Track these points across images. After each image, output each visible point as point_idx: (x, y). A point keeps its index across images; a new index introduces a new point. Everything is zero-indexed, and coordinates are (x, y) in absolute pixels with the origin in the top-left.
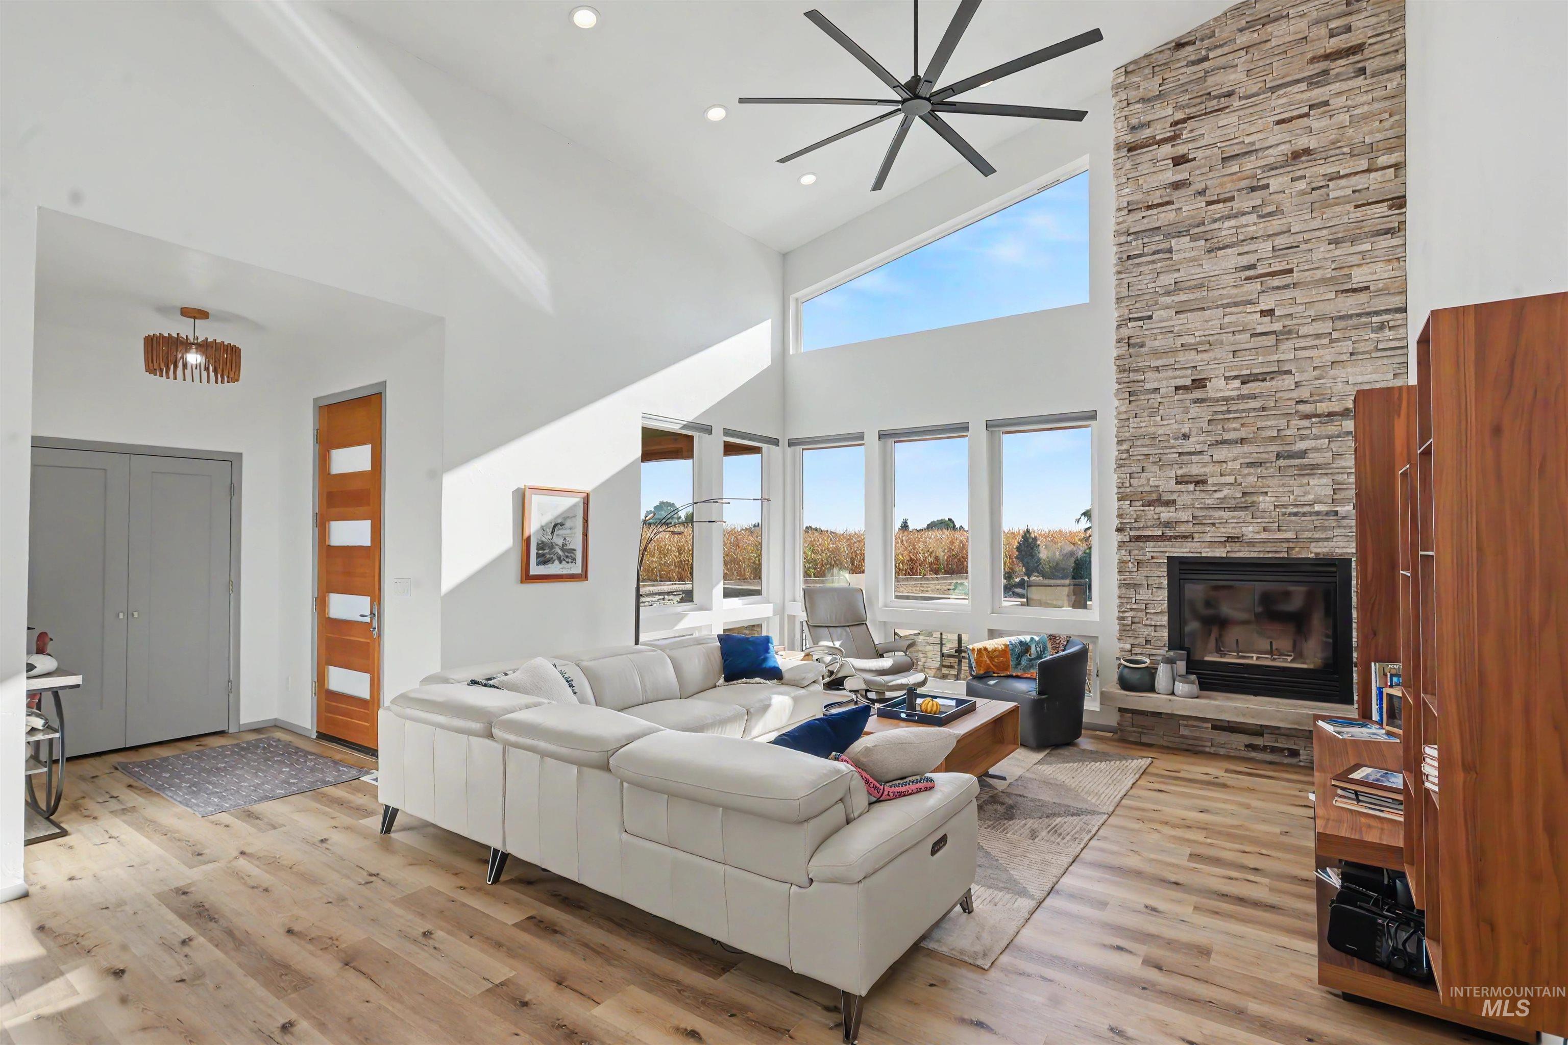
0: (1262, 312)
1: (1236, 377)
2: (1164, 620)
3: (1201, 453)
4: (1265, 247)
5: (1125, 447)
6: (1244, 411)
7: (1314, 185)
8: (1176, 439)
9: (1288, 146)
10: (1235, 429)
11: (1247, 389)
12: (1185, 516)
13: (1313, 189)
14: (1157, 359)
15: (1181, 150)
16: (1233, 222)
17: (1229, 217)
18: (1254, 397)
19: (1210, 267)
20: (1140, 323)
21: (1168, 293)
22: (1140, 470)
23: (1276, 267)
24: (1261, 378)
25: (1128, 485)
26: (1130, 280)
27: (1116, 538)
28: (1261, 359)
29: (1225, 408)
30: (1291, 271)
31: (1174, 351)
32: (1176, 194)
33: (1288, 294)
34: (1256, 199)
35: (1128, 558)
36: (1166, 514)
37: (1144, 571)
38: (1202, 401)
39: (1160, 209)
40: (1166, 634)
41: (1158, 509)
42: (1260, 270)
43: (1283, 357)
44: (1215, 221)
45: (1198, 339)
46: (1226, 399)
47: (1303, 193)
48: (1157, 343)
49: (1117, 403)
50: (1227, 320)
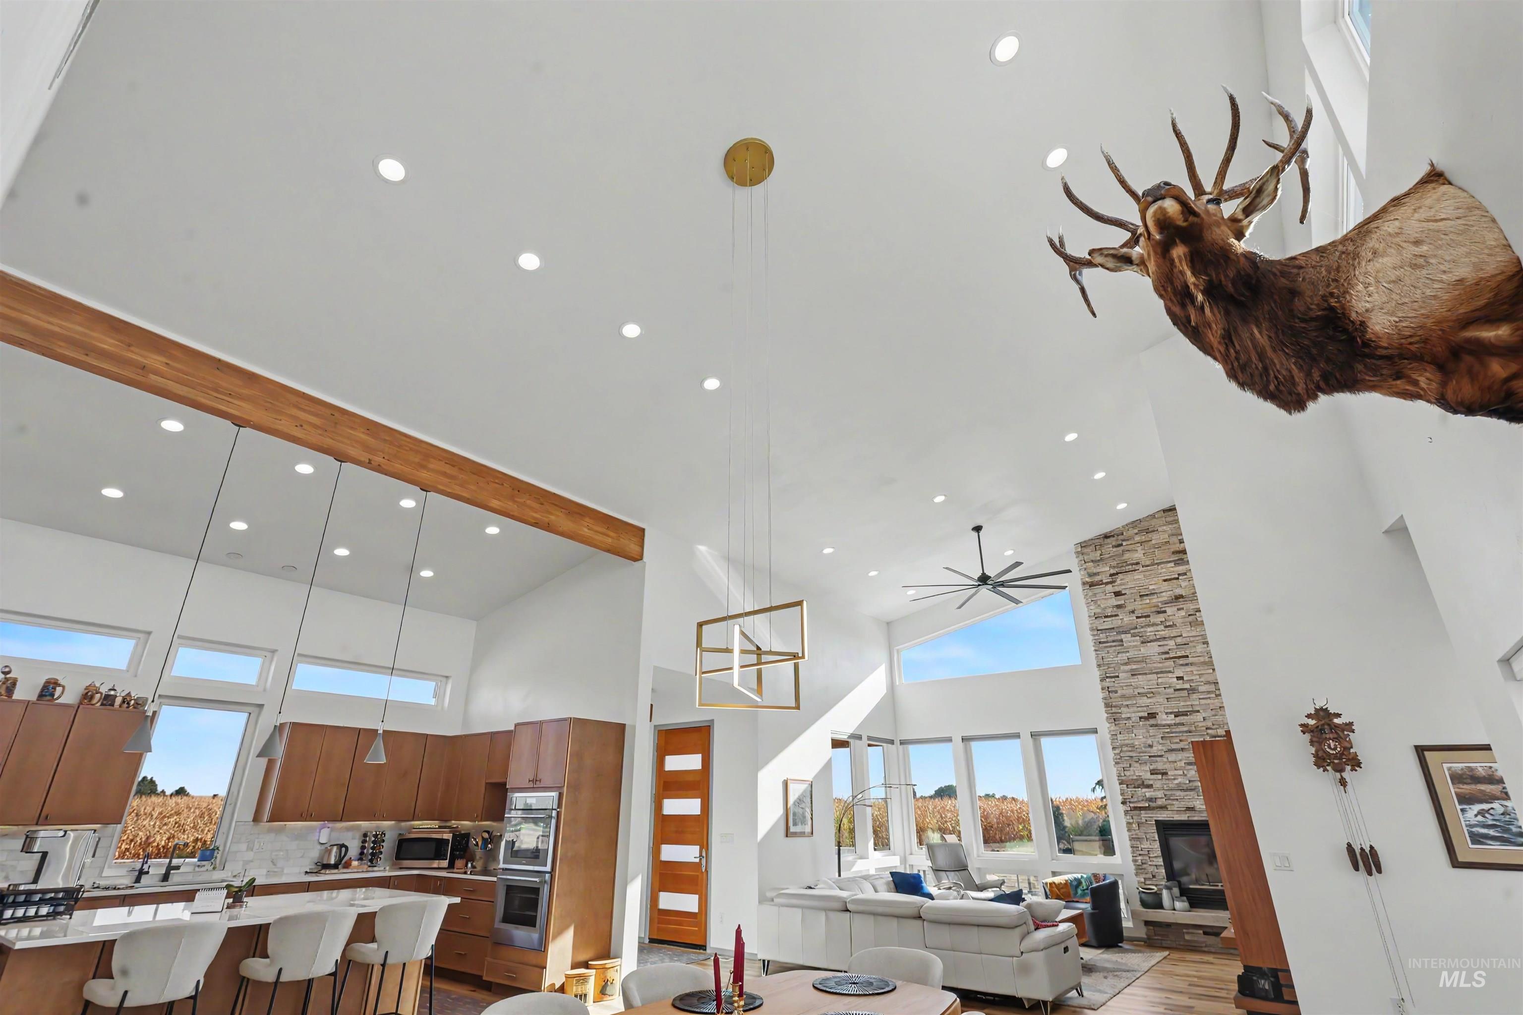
0: (1177, 677)
1: (1171, 713)
2: (1160, 861)
3: (1161, 756)
4: (1172, 643)
5: (1117, 751)
6: (1180, 732)
7: (1190, 613)
8: (1145, 747)
9: (1171, 592)
10: (1177, 743)
11: (1178, 720)
12: (1159, 794)
13: (1189, 615)
14: (1126, 701)
15: (1117, 589)
16: (1151, 629)
17: (1149, 626)
18: (1183, 724)
19: (1145, 650)
20: (1113, 680)
21: (1126, 664)
22: (1128, 766)
23: (1179, 654)
24: (1185, 714)
25: (1123, 775)
26: (1103, 655)
27: (1122, 808)
28: (1182, 704)
29: (1168, 730)
30: (1187, 657)
31: (1135, 696)
32: (1119, 612)
33: (1188, 669)
34: (1161, 618)
35: (1131, 821)
36: (1149, 793)
37: (1143, 829)
38: (1156, 725)
39: (1113, 618)
40: (1164, 871)
41: (1144, 790)
42: (1172, 655)
43: (1194, 703)
44: (1142, 627)
45: (1146, 690)
46: (1169, 725)
47: (1184, 617)
48: (1124, 692)
49: (1108, 725)
50: (1160, 680)
